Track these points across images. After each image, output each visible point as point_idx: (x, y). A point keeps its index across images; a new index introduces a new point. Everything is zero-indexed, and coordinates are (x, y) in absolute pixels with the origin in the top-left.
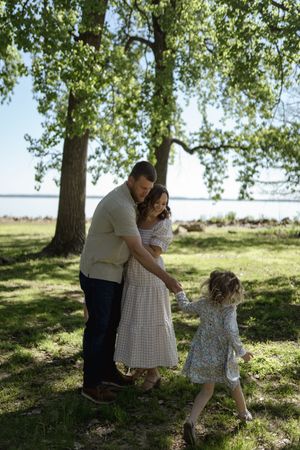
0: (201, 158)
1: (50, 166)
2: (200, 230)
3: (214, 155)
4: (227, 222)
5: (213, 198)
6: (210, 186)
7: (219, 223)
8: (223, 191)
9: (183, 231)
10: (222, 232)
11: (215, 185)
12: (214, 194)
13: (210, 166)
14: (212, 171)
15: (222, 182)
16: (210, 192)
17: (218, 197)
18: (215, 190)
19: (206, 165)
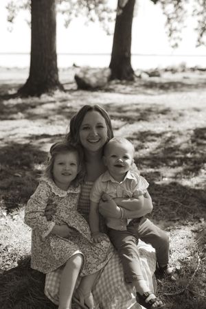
0: (163, 8)
1: (22, 7)
2: (159, 76)
3: (175, 6)
4: (180, 69)
5: (173, 47)
6: (170, 35)
7: (173, 71)
8: (181, 39)
9: (145, 77)
10: (177, 77)
11: (175, 35)
12: (173, 43)
13: (171, 16)
14: (172, 21)
15: (180, 31)
16: (169, 41)
17: (176, 45)
18: (174, 39)
19: (168, 15)
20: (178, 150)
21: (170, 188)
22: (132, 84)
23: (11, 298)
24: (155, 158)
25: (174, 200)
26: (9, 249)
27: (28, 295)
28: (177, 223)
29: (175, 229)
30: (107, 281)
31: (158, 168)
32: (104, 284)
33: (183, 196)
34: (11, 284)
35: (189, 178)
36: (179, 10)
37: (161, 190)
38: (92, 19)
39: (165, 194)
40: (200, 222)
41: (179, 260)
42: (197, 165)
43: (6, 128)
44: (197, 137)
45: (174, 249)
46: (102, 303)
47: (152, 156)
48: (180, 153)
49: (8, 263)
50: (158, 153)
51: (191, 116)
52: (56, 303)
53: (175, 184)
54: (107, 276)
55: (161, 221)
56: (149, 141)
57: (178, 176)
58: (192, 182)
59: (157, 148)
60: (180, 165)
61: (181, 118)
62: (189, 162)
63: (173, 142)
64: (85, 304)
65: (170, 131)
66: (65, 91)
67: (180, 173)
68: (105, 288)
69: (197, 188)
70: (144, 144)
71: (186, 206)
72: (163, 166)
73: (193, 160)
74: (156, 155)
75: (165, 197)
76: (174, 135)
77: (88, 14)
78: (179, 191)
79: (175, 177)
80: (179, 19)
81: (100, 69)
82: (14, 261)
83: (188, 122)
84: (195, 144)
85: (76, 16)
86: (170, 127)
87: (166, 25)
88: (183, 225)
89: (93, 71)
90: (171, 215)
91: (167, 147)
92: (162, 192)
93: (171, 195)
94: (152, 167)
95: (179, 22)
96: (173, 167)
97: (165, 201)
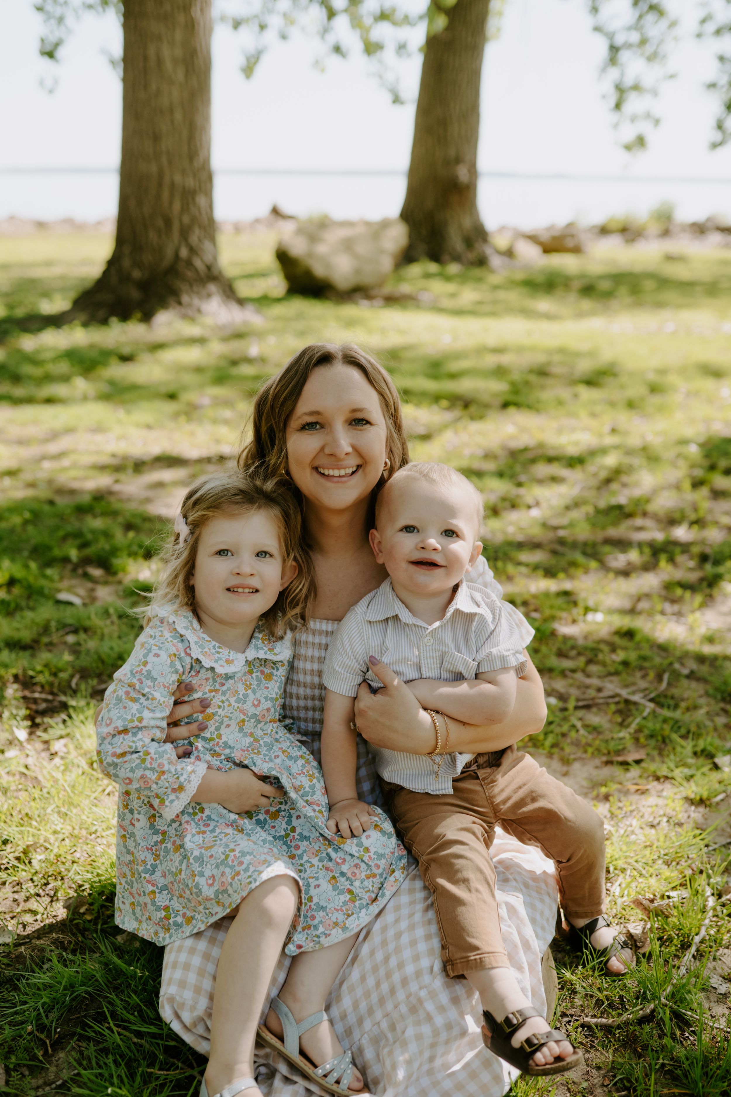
0: (595, 11)
2: (577, 250)
4: (654, 229)
5: (628, 147)
6: (618, 107)
7: (629, 232)
8: (657, 122)
9: (528, 253)
10: (642, 255)
13: (620, 40)
14: (624, 56)
15: (655, 93)
16: (616, 126)
17: (640, 142)
18: (633, 119)
19: (610, 36)
20: (645, 514)
21: (614, 648)
22: (480, 280)
23: (41, 1028)
24: (562, 542)
25: (624, 693)
26: (37, 858)
27: (101, 1018)
28: (635, 772)
29: (627, 793)
30: (382, 972)
31: (571, 577)
32: (371, 982)
33: (659, 678)
34: (42, 978)
35: (679, 614)
36: (650, 18)
37: (579, 654)
38: (337, 49)
39: (593, 668)
40: (716, 767)
41: (638, 903)
42: (708, 567)
43: (31, 431)
44: (712, 468)
45: (621, 864)
46: (361, 1050)
47: (550, 535)
48: (648, 523)
49: (33, 904)
50: (571, 525)
51: (689, 394)
52: (201, 1047)
53: (629, 634)
54: (379, 956)
55: (577, 766)
56: (540, 482)
57: (643, 605)
58: (691, 628)
59: (568, 508)
60: (648, 567)
61: (656, 400)
62: (681, 559)
63: (624, 485)
64: (302, 1053)
65: (616, 447)
66: (241, 302)
67: (647, 596)
68: (374, 997)
69: (707, 650)
70: (522, 491)
71: (666, 713)
72: (587, 571)
73: (696, 550)
74: (561, 533)
75: (595, 682)
76: (627, 460)
77: (325, 31)
78: (644, 658)
79: (632, 611)
80: (649, 49)
81: (368, 224)
82: (53, 899)
83: (679, 416)
84: (704, 491)
85: (284, 37)
86: (614, 431)
87: (604, 70)
88: (657, 779)
89: (342, 233)
90: (612, 746)
91: (602, 504)
92: (581, 661)
93: (617, 673)
94: (550, 573)
95: (652, 58)
96: (625, 573)
97: (592, 693)
